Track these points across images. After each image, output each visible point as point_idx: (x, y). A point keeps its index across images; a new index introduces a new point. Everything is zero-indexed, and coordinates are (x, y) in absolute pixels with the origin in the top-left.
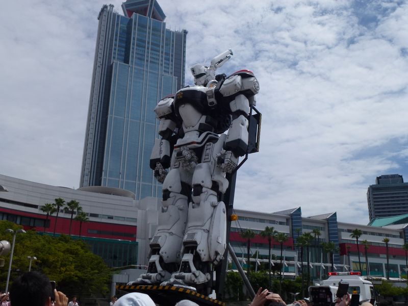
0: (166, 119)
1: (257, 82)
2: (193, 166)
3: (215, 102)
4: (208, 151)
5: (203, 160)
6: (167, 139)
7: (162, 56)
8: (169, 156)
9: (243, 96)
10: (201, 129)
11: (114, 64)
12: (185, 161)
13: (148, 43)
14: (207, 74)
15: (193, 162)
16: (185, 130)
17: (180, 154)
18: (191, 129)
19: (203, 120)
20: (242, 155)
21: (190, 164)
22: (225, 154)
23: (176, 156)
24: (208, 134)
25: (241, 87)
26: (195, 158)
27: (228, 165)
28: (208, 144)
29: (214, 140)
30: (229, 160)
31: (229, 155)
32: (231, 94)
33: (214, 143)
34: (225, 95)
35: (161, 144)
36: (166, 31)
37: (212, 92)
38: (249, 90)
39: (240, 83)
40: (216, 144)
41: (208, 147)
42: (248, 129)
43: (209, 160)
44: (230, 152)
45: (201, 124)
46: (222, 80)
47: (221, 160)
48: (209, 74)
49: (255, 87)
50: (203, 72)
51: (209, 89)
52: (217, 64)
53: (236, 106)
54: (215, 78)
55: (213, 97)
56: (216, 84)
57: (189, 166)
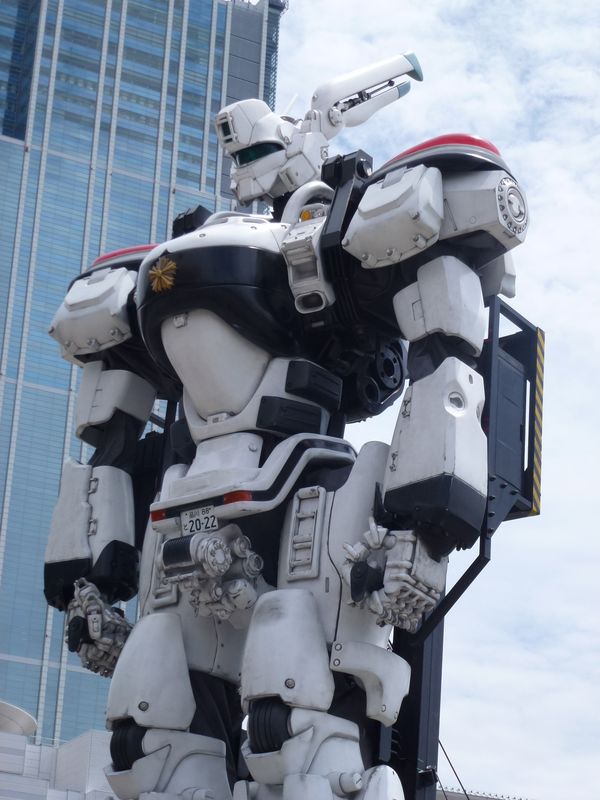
0: (107, 367)
1: (515, 190)
2: (241, 602)
3: (328, 296)
4: (306, 529)
5: (284, 573)
6: (117, 463)
7: (171, 109)
8: (132, 543)
9: (451, 264)
10: (272, 426)
12: (204, 581)
13: (113, 48)
14: (291, 150)
15: (240, 584)
16: (197, 429)
17: (176, 552)
18: (225, 423)
19: (275, 379)
20: (467, 545)
21: (226, 594)
22: (384, 546)
23: (159, 557)
24: (301, 448)
25: (443, 223)
26: (251, 561)
27: (404, 596)
28: (304, 492)
29: (330, 472)
30: (403, 575)
31: (404, 547)
33: (333, 487)
34: (370, 263)
35: (90, 491)
37: (310, 249)
38: (480, 233)
39: (439, 208)
40: (340, 492)
41: (308, 508)
42: (486, 419)
43: (312, 572)
44: (408, 535)
45: (267, 403)
46: (356, 182)
47: (366, 579)
48: (297, 150)
49: (506, 216)
50: (272, 138)
51: (294, 233)
52: (343, 111)
53: (423, 312)
54: (320, 171)
55: (314, 273)
56: (326, 207)
57: (224, 601)
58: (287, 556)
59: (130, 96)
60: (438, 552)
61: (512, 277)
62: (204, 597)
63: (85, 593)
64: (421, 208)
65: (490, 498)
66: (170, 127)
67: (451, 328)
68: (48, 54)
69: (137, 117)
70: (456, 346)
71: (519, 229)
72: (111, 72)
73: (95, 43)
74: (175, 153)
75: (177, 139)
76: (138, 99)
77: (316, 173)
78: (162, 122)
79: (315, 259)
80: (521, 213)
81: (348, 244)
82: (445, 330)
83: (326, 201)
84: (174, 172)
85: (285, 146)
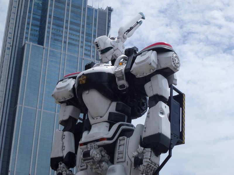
0: (67, 105)
1: (177, 57)
2: (104, 168)
3: (127, 85)
4: (121, 148)
5: (116, 160)
6: (70, 131)
7: (83, 37)
8: (74, 152)
9: (160, 76)
10: (112, 120)
11: (26, 46)
12: (94, 162)
13: (67, 21)
14: (115, 48)
15: (104, 163)
16: (92, 121)
17: (86, 155)
18: (99, 120)
19: (113, 107)
20: (165, 152)
21: (100, 166)
22: (143, 153)
23: (82, 156)
24: (120, 126)
25: (157, 65)
26: (107, 157)
27: (148, 166)
28: (121, 138)
29: (128, 132)
30: (148, 160)
31: (148, 153)
32: (145, 75)
33: (129, 136)
34: (138, 76)
35: (63, 138)
36: (88, 8)
37: (122, 73)
38: (167, 68)
39: (156, 62)
40: (131, 138)
41: (122, 142)
42: (170, 118)
43: (123, 160)
44: (149, 149)
45: (111, 114)
46: (134, 55)
47: (138, 161)
48: (117, 48)
49: (174, 64)
51: (118, 68)
53: (152, 89)
55: (123, 79)
56: (126, 62)
57: (99, 168)
58: (117, 155)
59: (72, 34)
60: (158, 154)
61: (176, 80)
62: (94, 167)
63: (62, 166)
64: (152, 61)
65: (171, 139)
66: (82, 42)
67: (160, 93)
68: (49, 23)
69: (73, 40)
70: (161, 98)
71: (178, 67)
72: (66, 28)
73: (62, 20)
74: (84, 49)
75: (84, 45)
76: (74, 35)
78: (80, 41)
79: (123, 75)
80: (178, 63)
81: (132, 71)
82: (158, 94)
83: (126, 60)
84: (83, 54)
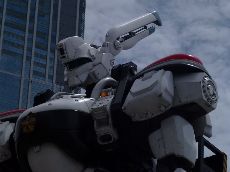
1: (211, 83)
3: (114, 136)
7: (31, 40)
9: (178, 120)
14: (96, 62)
39: (171, 91)
46: (128, 78)
48: (98, 62)
49: (206, 96)
50: (86, 56)
51: (97, 103)
52: (121, 42)
53: (164, 144)
54: (110, 72)
55: (108, 124)
56: (114, 90)
59: (9, 33)
61: (210, 127)
64: (162, 91)
66: (30, 50)
67: (179, 152)
69: (13, 44)
71: (214, 102)
74: (32, 62)
75: (33, 55)
77: (108, 73)
78: (26, 47)
79: (108, 116)
80: (214, 94)
81: (125, 108)
82: (176, 154)
83: (114, 87)
84: (32, 72)
85: (92, 60)
